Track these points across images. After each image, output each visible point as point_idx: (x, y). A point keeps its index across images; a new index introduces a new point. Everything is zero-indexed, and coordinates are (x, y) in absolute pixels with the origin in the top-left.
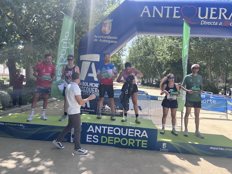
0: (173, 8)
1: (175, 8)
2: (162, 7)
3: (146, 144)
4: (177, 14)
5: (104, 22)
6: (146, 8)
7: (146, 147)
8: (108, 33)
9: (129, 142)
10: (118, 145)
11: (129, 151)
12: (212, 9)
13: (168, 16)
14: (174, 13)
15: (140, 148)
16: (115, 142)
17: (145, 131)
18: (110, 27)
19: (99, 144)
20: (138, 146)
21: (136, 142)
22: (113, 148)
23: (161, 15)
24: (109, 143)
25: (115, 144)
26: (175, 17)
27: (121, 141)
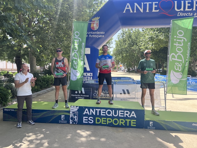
0: (152, 3)
1: (154, 3)
2: (142, 3)
3: (135, 123)
4: (156, 9)
5: (93, 20)
6: (128, 5)
7: (135, 126)
8: (96, 29)
9: (120, 122)
10: (111, 125)
11: (120, 129)
12: (187, 2)
13: (148, 11)
14: (153, 8)
15: (130, 126)
16: (108, 122)
17: (133, 112)
18: (97, 23)
19: (94, 124)
20: (128, 125)
21: (126, 122)
22: (106, 127)
23: (142, 11)
24: (102, 123)
25: (108, 124)
26: (154, 11)
27: (113, 121)
